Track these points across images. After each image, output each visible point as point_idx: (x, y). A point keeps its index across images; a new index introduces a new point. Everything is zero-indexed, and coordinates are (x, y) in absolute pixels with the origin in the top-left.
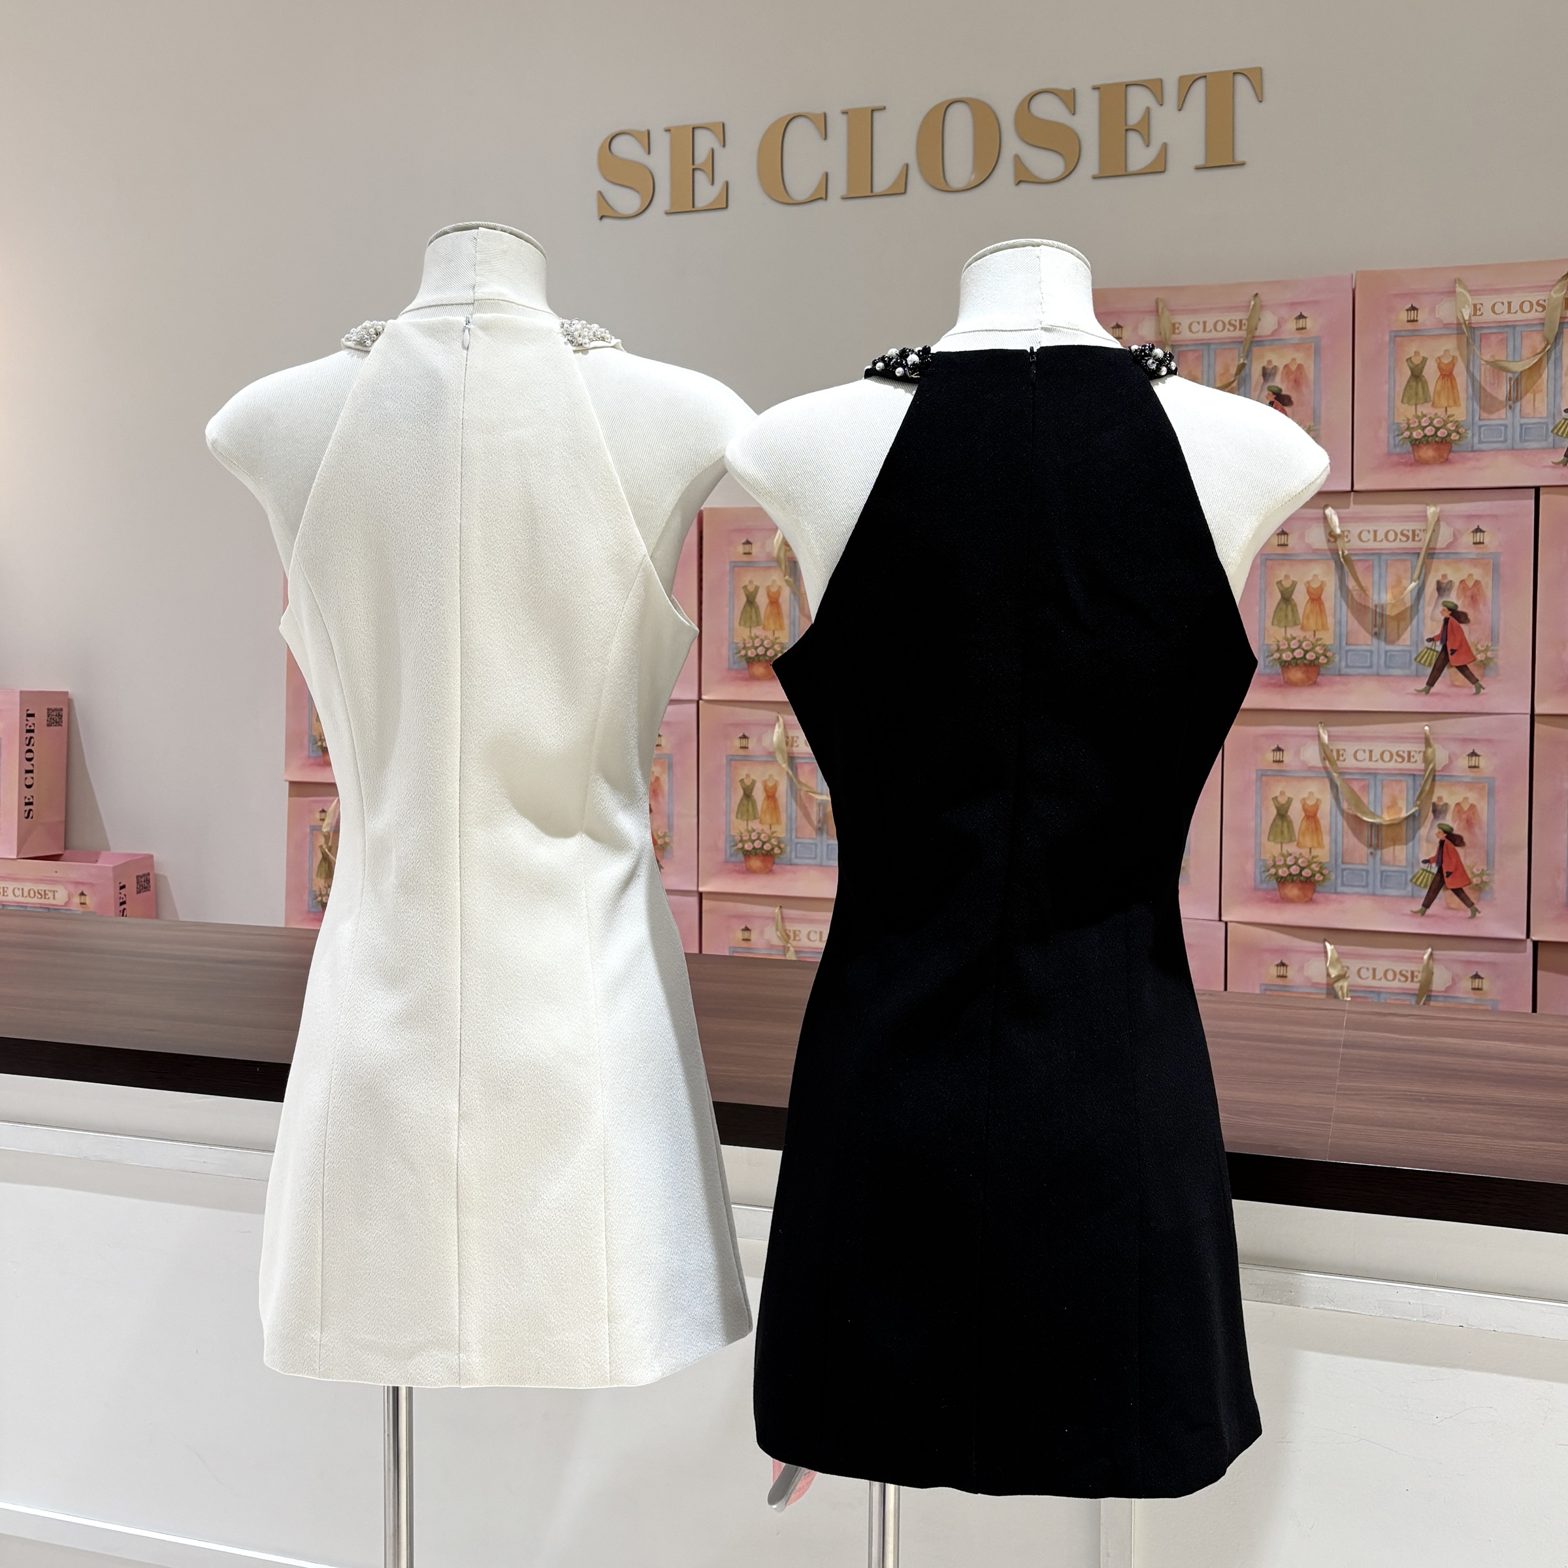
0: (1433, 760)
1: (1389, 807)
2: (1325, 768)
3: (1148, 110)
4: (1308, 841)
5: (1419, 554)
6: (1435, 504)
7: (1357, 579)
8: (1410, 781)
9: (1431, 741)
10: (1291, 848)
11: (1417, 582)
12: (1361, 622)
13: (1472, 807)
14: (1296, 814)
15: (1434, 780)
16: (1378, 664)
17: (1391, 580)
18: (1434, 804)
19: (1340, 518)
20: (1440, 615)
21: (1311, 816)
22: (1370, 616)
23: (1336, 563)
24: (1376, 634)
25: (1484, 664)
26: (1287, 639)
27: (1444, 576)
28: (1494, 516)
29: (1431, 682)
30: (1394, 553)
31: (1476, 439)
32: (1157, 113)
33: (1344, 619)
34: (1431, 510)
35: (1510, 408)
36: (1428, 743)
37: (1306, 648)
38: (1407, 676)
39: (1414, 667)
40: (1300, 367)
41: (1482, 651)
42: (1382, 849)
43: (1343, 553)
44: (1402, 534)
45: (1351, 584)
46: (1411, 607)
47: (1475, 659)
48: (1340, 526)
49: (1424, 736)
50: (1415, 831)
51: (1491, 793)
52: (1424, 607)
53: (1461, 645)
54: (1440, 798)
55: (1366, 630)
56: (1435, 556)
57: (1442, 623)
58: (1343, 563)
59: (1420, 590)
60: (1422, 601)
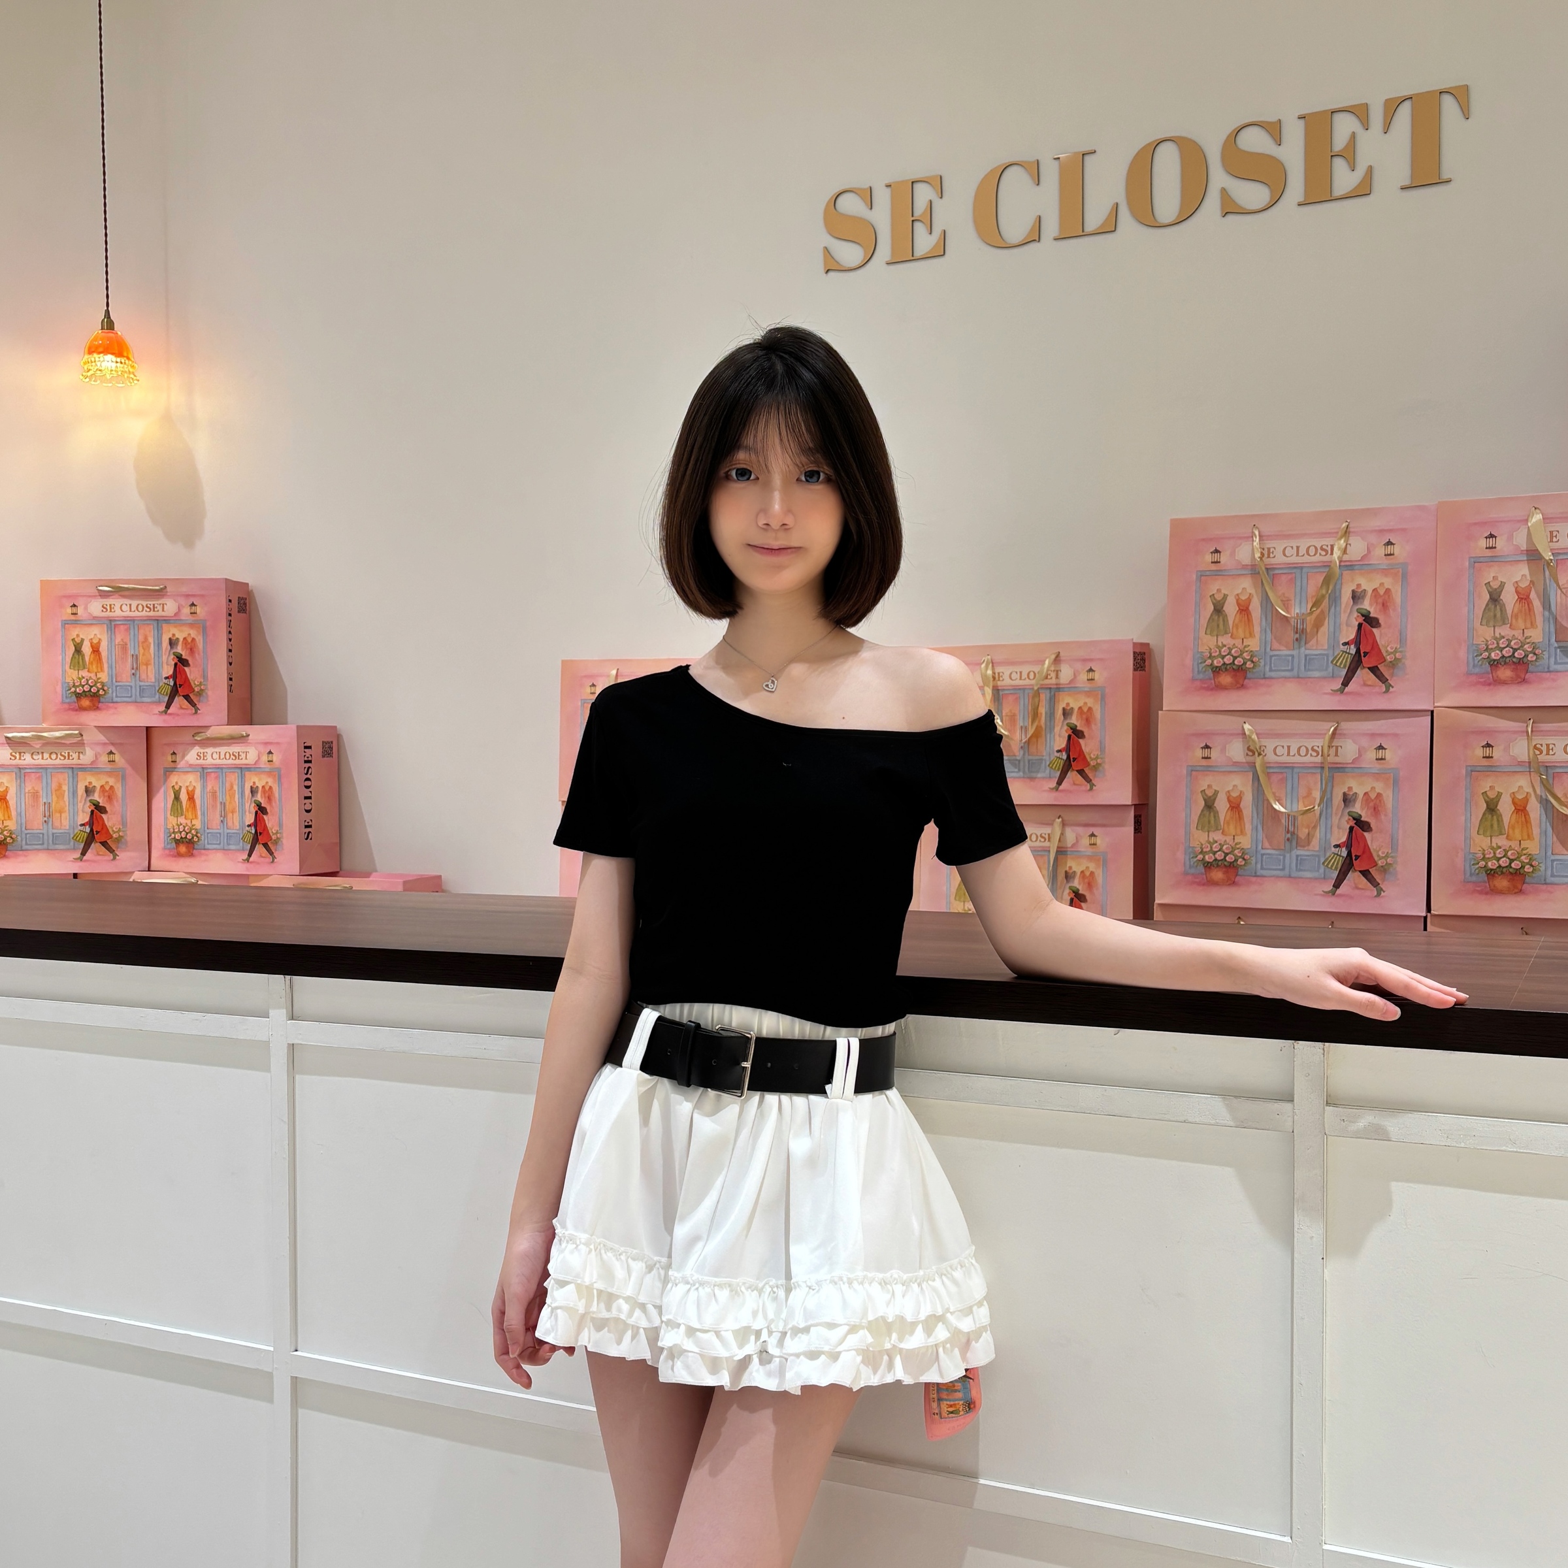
3: (1353, 135)
32: (1364, 139)
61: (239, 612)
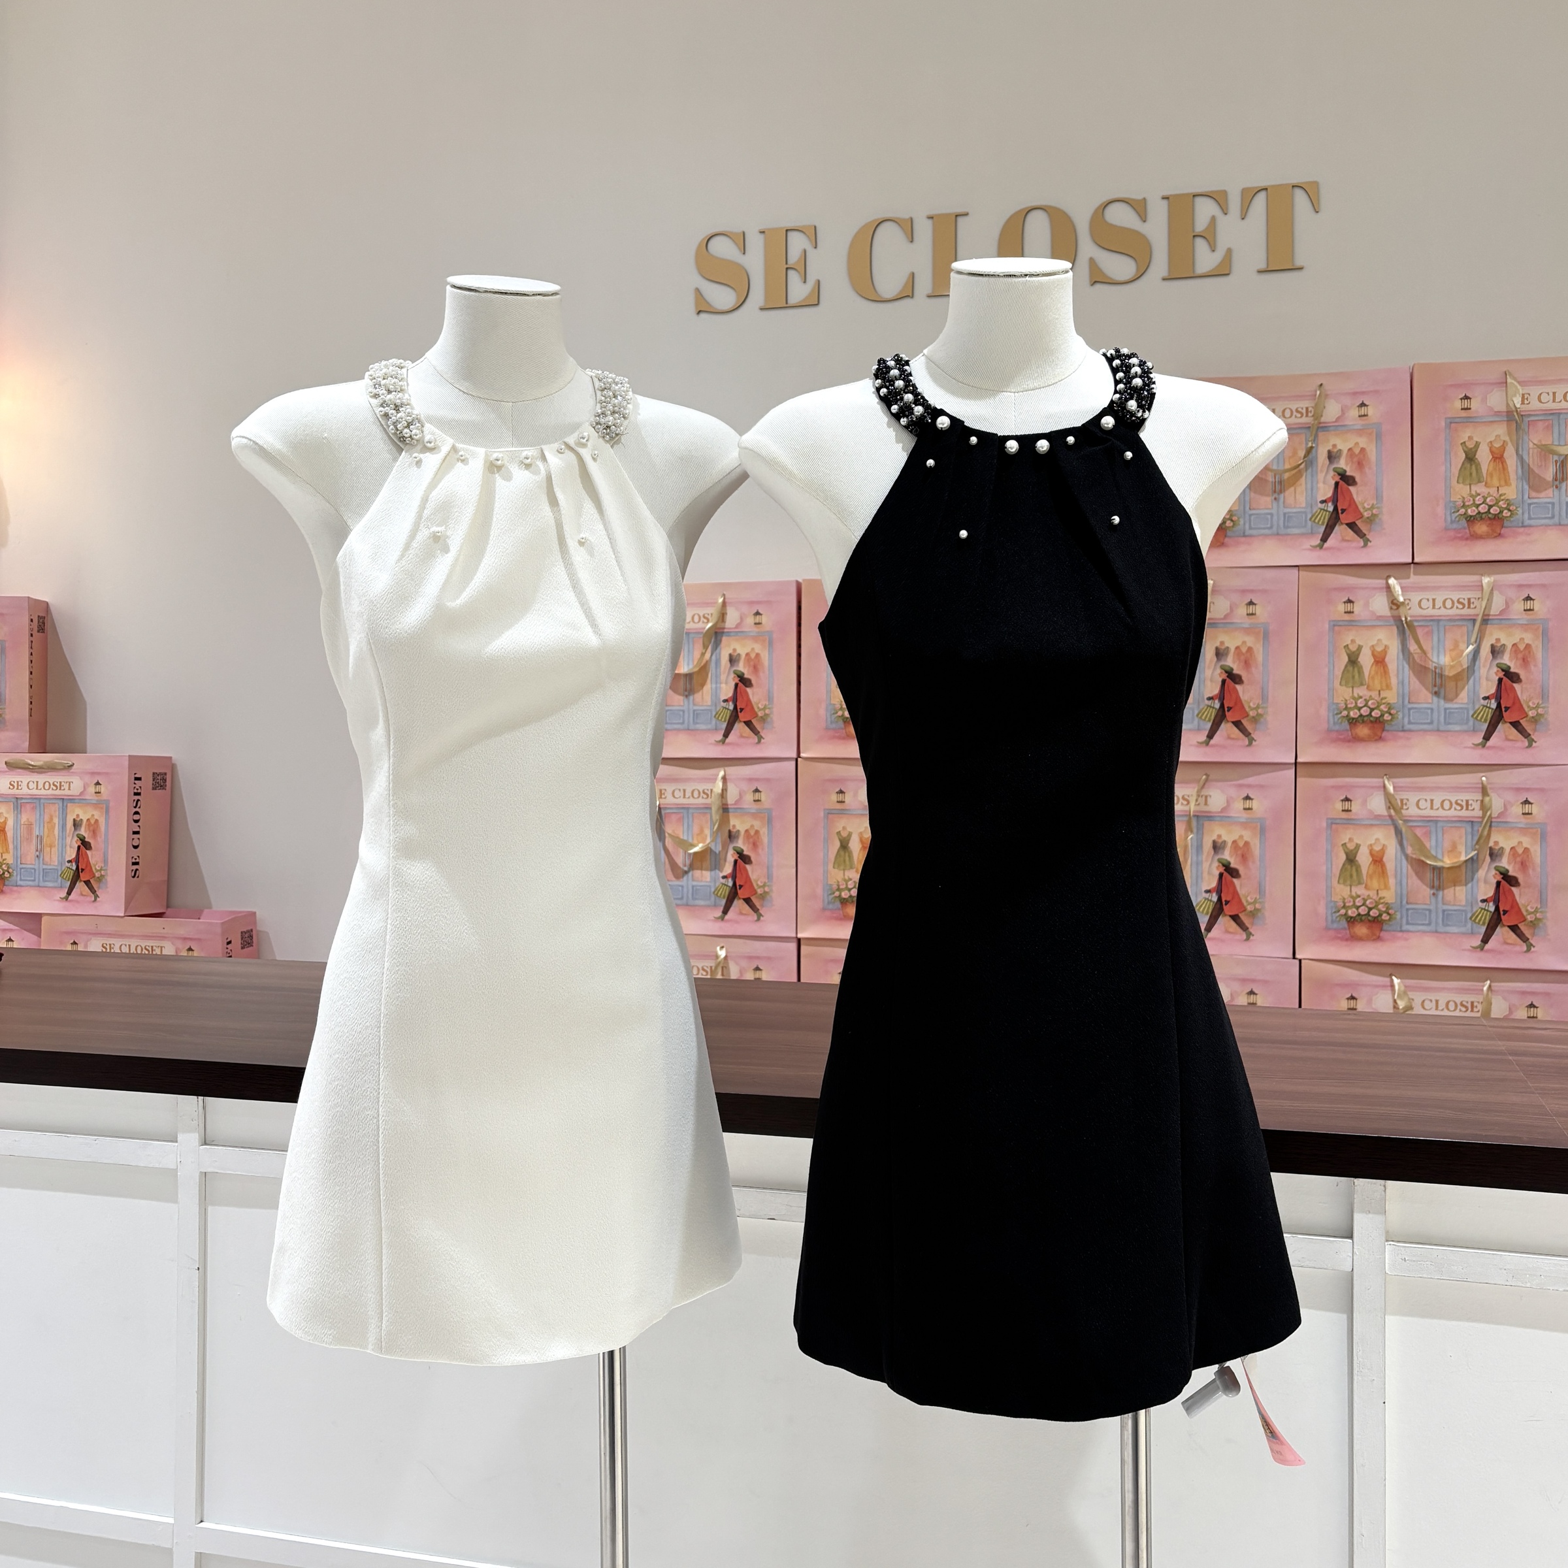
0: (1490, 808)
1: (1449, 853)
2: (1390, 816)
3: (1214, 219)
4: (1375, 884)
5: (1474, 621)
6: (1489, 575)
7: (1418, 642)
8: (1469, 827)
9: (1489, 791)
10: (1359, 890)
11: (1475, 646)
12: (1422, 683)
13: (1526, 850)
14: (1364, 859)
15: (1491, 826)
16: (1439, 720)
17: (1449, 644)
18: (1491, 848)
19: (1402, 588)
20: (1495, 675)
21: (1378, 860)
22: (1430, 677)
23: (1398, 628)
24: (1436, 693)
25: (1535, 720)
26: (1354, 698)
27: (1498, 640)
28: (1543, 586)
29: (1487, 737)
30: (1451, 620)
31: (1526, 516)
33: (1406, 681)
34: (1486, 580)
35: (1557, 487)
36: (1484, 791)
37: (1372, 707)
38: (1465, 731)
39: (1471, 723)
40: (1363, 450)
41: (1534, 708)
42: (1443, 890)
43: (1406, 619)
44: (1459, 602)
45: (1413, 647)
46: (1468, 667)
47: (1527, 716)
48: (1403, 595)
49: (1481, 786)
50: (1474, 872)
51: (1543, 837)
52: (1480, 668)
53: (1514, 703)
54: (1496, 843)
55: (1427, 689)
56: (1489, 622)
58: (1404, 628)
59: (1476, 652)
60: (1477, 663)
61: (38, 631)
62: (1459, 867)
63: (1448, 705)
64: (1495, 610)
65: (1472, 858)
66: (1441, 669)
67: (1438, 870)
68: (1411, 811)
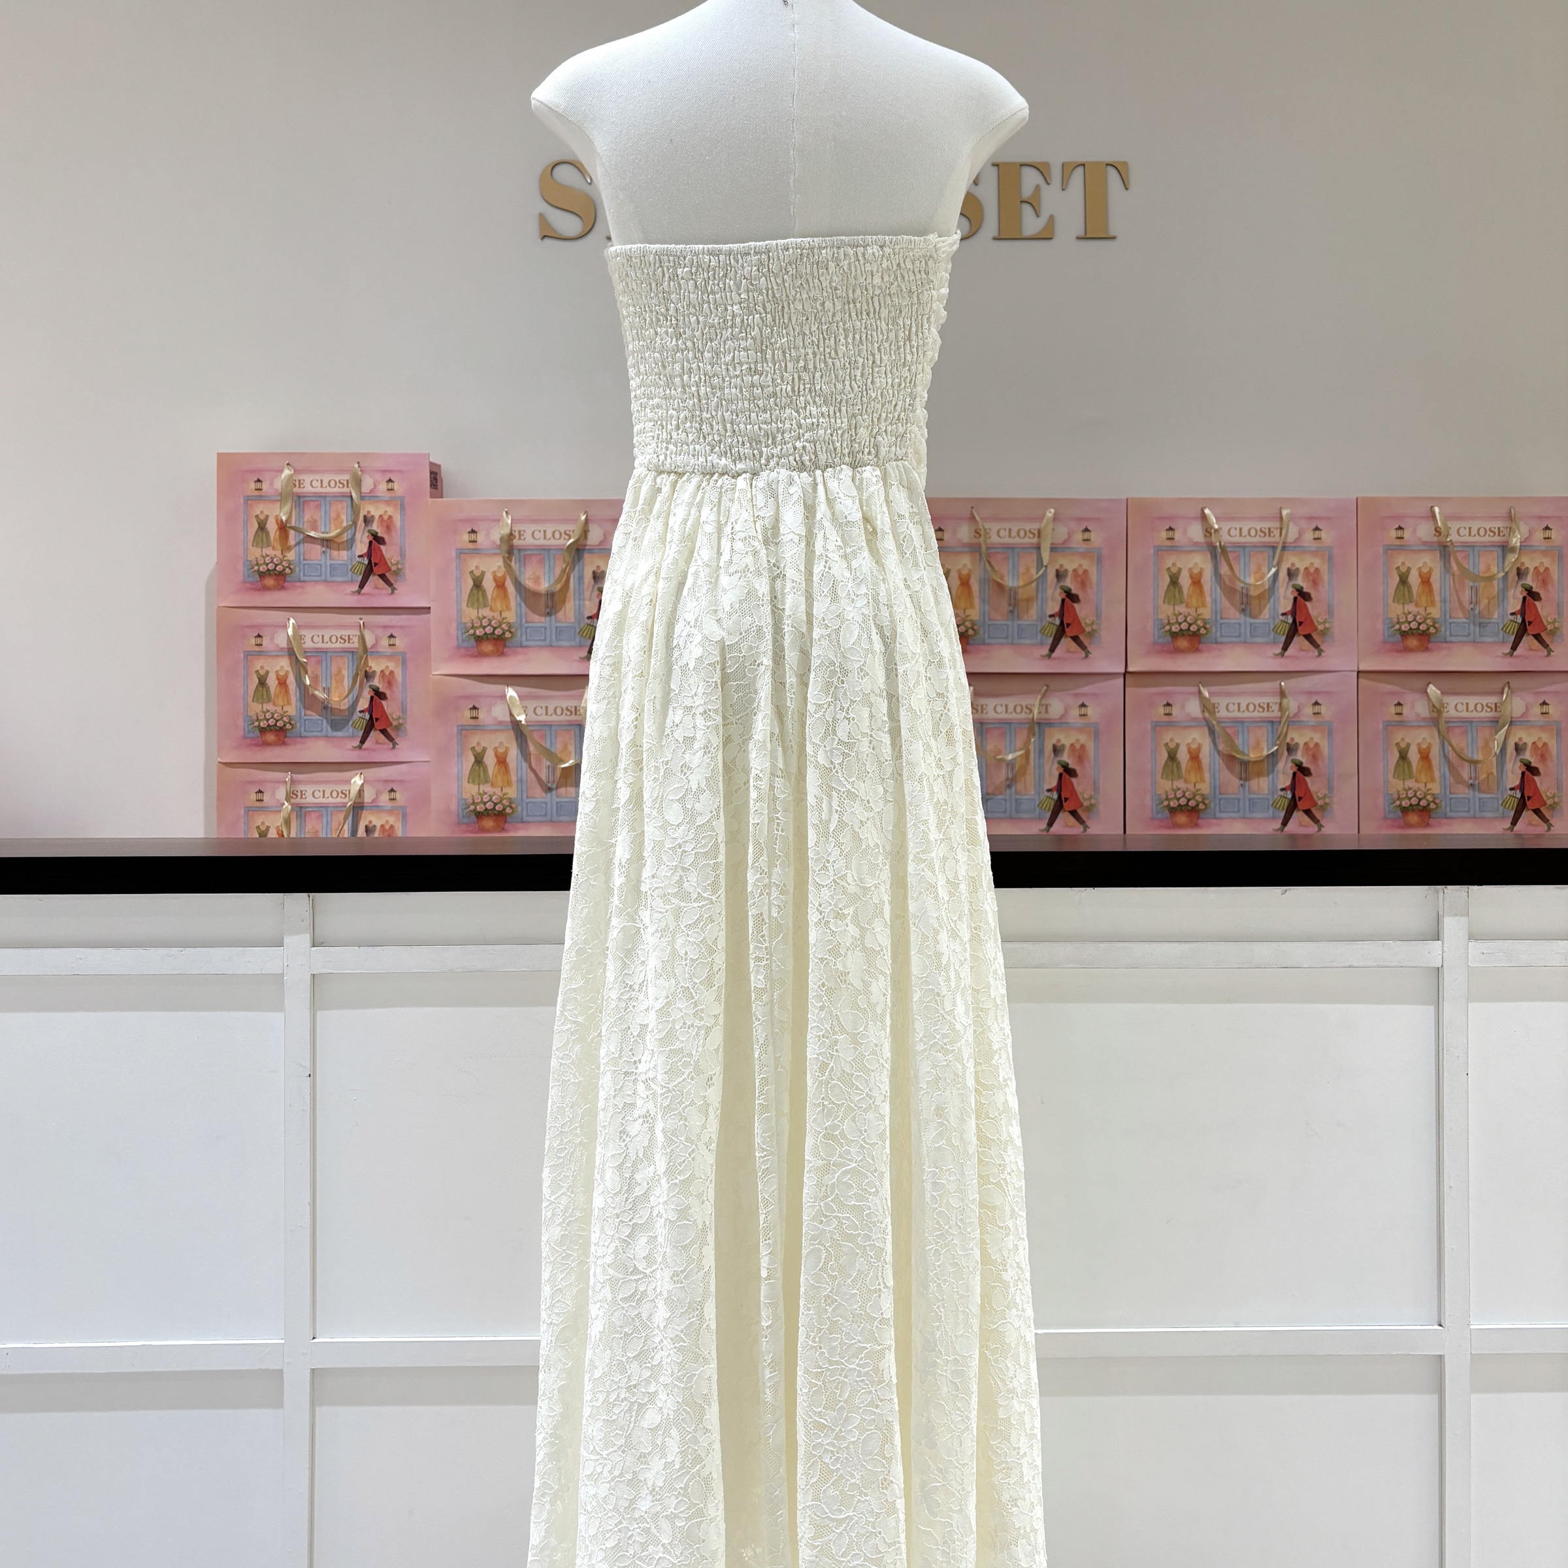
0: (1288, 709)
1: (1254, 748)
2: (1205, 718)
5: (1275, 548)
7: (1230, 566)
8: (1269, 726)
9: (1286, 694)
11: (1276, 569)
12: (1232, 603)
13: (1317, 745)
14: (1183, 756)
15: (1288, 725)
16: (1245, 634)
17: (1253, 567)
18: (1288, 744)
21: (1195, 757)
22: (1238, 598)
23: (1210, 552)
24: (1242, 610)
29: (1285, 648)
30: (1255, 546)
33: (1219, 599)
36: (1282, 694)
38: (1267, 643)
39: (1271, 636)
42: (1249, 780)
43: (1219, 544)
44: (1261, 531)
45: (1224, 569)
46: (1269, 589)
49: (1280, 690)
50: (1274, 765)
51: (1330, 733)
52: (1279, 589)
54: (1292, 739)
55: (1235, 607)
56: (1287, 549)
57: (1292, 601)
58: (1217, 552)
59: (1276, 575)
60: (1277, 584)
62: (1262, 761)
63: (1253, 621)
64: (1291, 538)
65: (1273, 753)
66: (1247, 589)
67: (1245, 764)
68: (1222, 713)
